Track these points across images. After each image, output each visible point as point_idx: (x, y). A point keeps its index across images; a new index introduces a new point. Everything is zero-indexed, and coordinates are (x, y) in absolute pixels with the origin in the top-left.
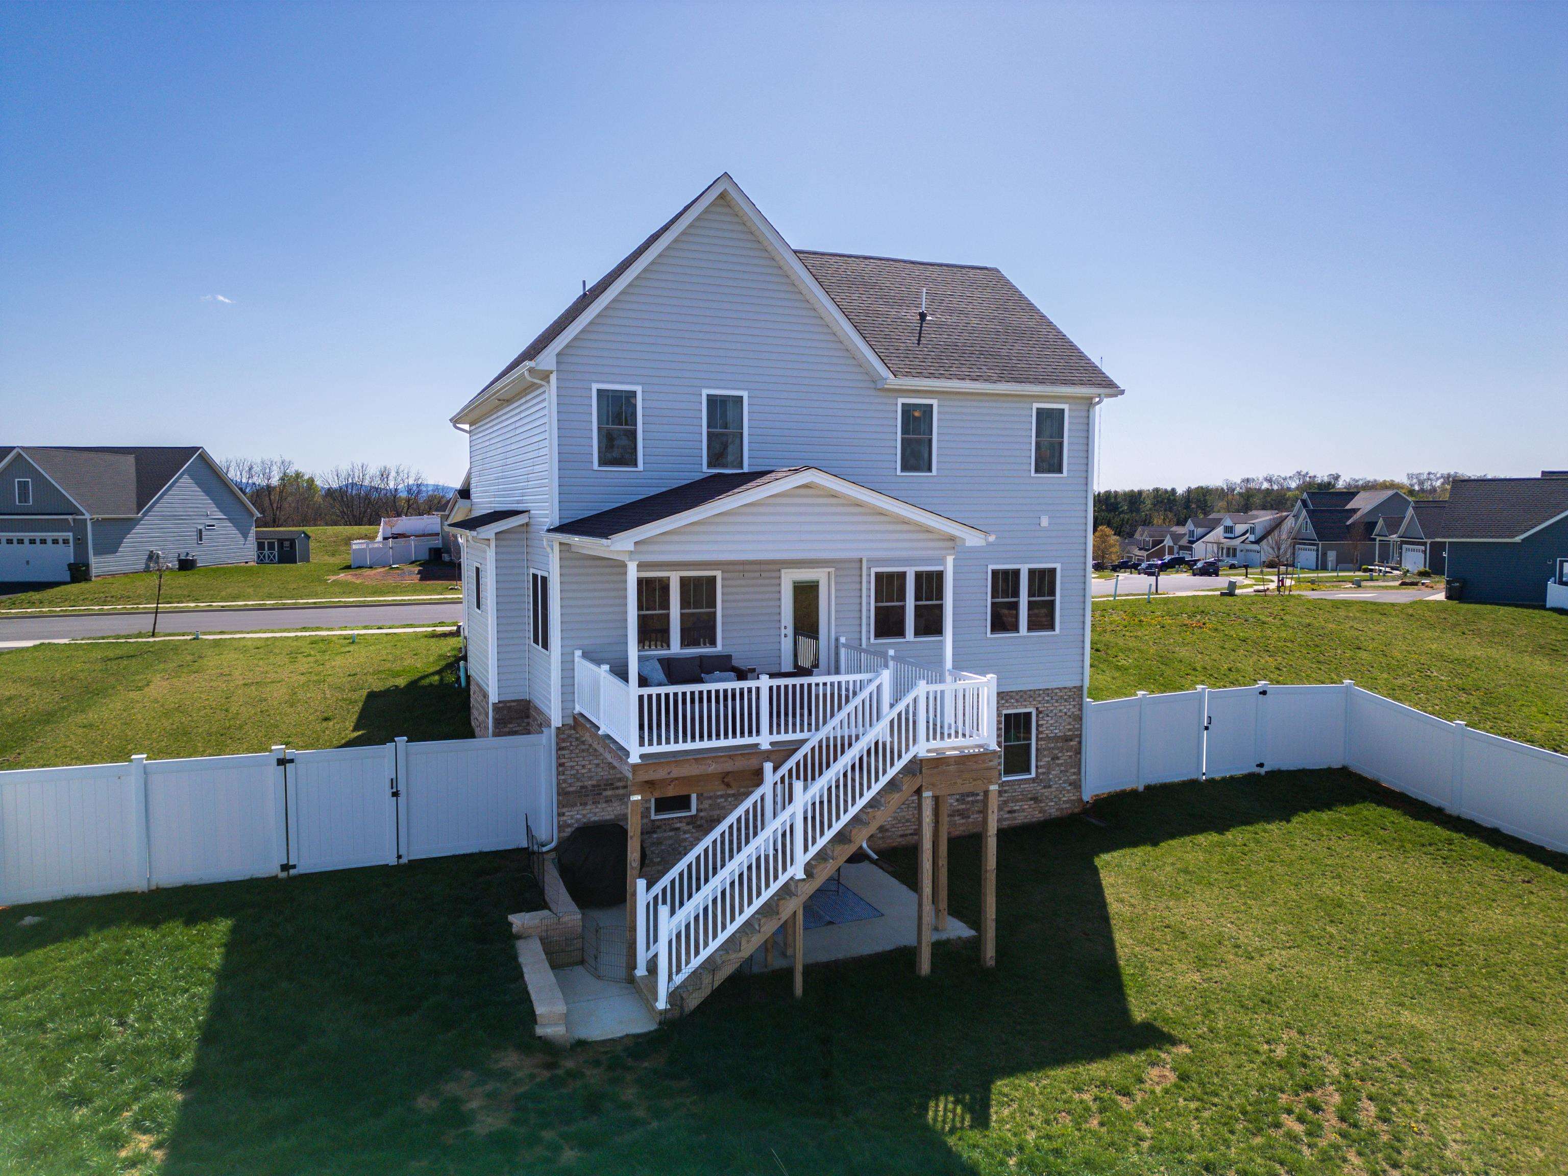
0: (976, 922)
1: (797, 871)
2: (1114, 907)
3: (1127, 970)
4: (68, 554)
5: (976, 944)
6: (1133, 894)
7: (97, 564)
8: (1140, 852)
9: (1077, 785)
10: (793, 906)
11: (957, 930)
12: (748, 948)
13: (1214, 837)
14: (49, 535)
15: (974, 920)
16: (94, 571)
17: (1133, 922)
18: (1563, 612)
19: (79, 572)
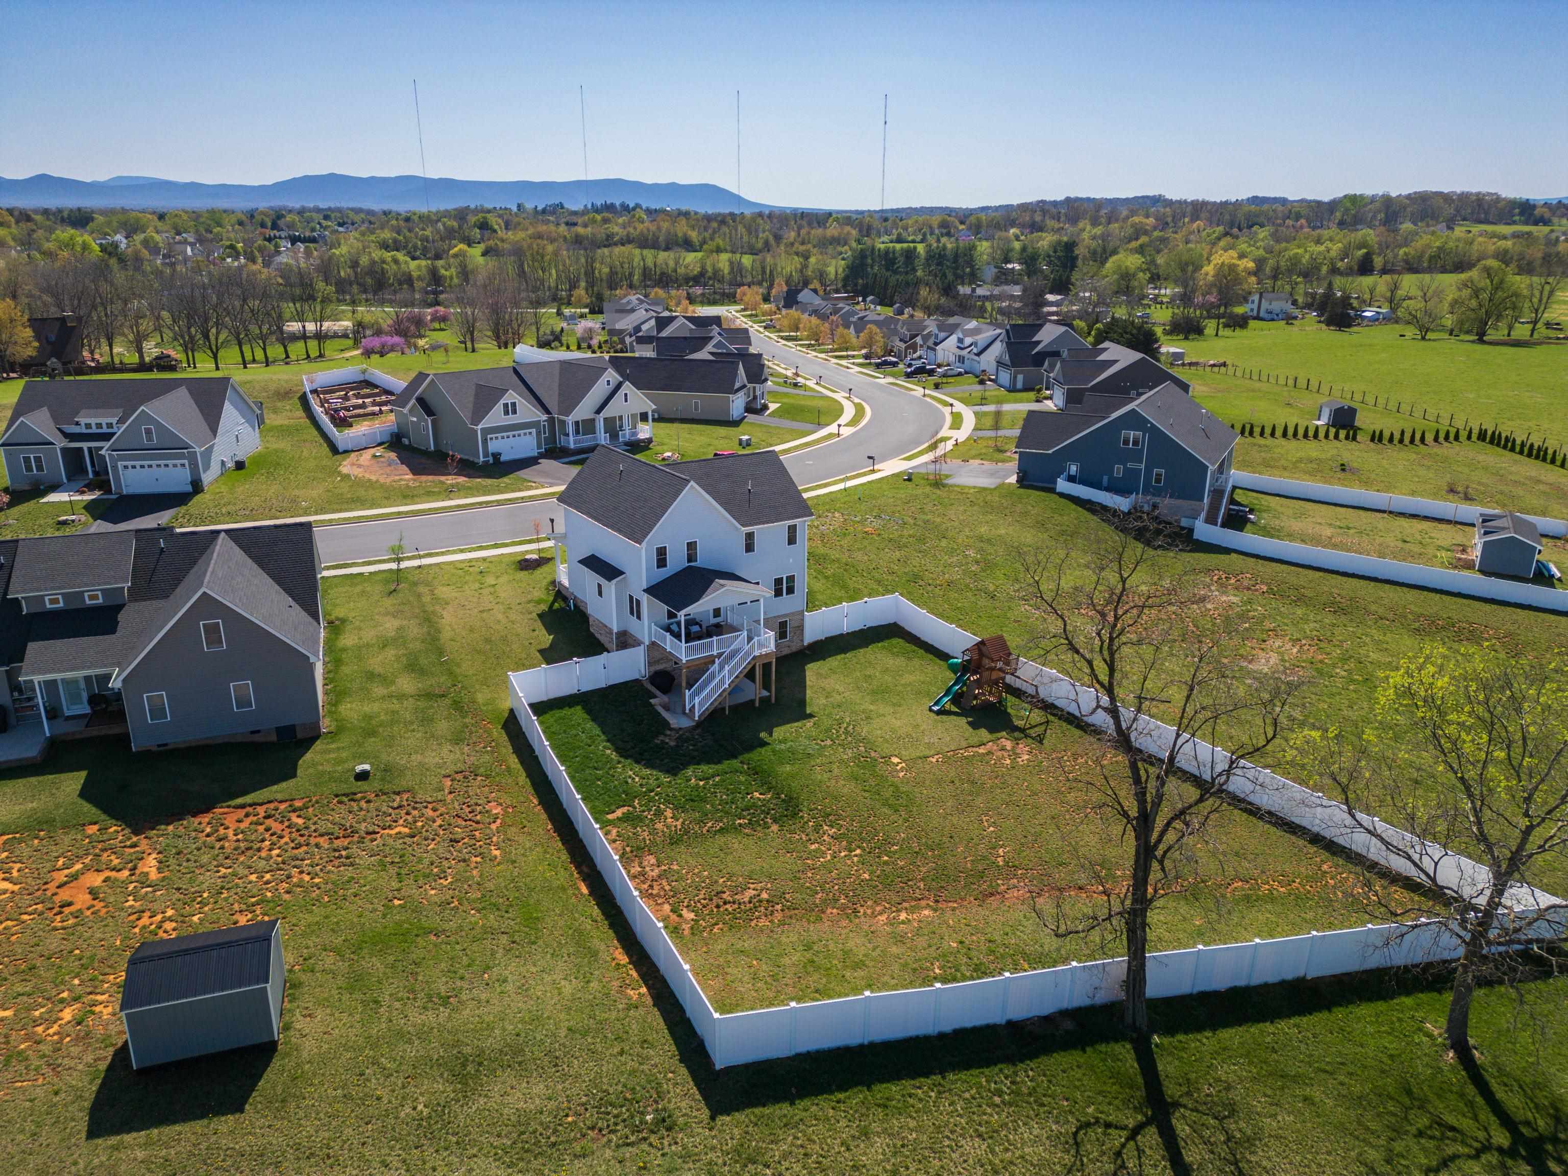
0: (770, 691)
1: (727, 686)
2: (808, 683)
3: (808, 700)
4: (184, 474)
5: (770, 696)
6: (814, 679)
7: (205, 477)
8: (819, 663)
9: (802, 641)
10: (726, 694)
11: (765, 693)
12: (716, 704)
13: (843, 656)
14: (171, 462)
15: (769, 691)
16: (205, 483)
17: (812, 687)
18: (1062, 495)
19: (197, 487)
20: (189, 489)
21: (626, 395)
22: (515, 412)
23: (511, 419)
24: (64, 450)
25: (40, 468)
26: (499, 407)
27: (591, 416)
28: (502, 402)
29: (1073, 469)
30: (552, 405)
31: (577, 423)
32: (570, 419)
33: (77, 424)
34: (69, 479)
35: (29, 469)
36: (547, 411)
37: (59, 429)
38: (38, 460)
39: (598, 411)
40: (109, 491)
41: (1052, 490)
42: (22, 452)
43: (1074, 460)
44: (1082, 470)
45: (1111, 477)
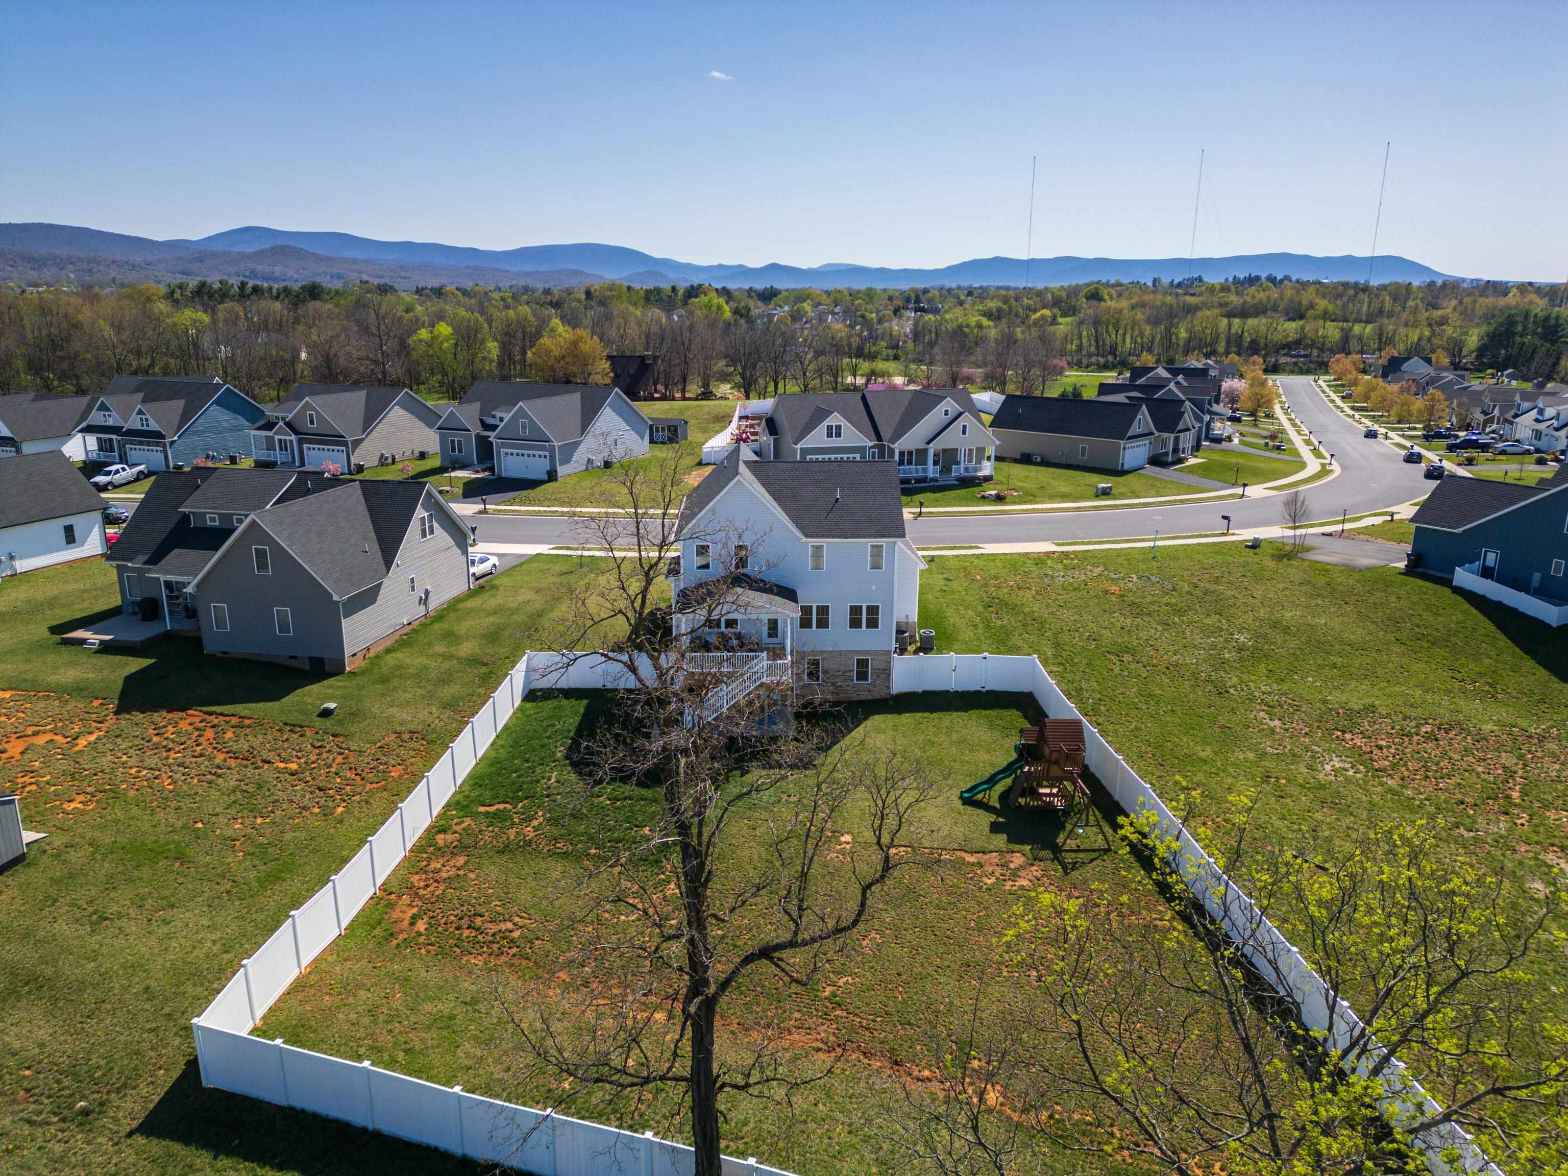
4: (545, 464)
6: (868, 730)
7: (561, 470)
14: (537, 453)
16: (559, 474)
18: (1459, 591)
19: (552, 476)
20: (546, 477)
21: (964, 427)
22: (838, 435)
23: (834, 442)
24: (478, 436)
25: (460, 451)
26: (822, 428)
27: (922, 446)
28: (826, 423)
29: (1491, 559)
30: (886, 431)
31: (902, 454)
32: (898, 447)
33: (494, 417)
34: (479, 463)
35: (453, 450)
36: (879, 438)
37: (481, 420)
38: (459, 442)
39: (928, 443)
40: (493, 474)
41: (1447, 582)
42: (452, 435)
43: (1492, 546)
44: (1502, 561)
45: (1546, 578)
